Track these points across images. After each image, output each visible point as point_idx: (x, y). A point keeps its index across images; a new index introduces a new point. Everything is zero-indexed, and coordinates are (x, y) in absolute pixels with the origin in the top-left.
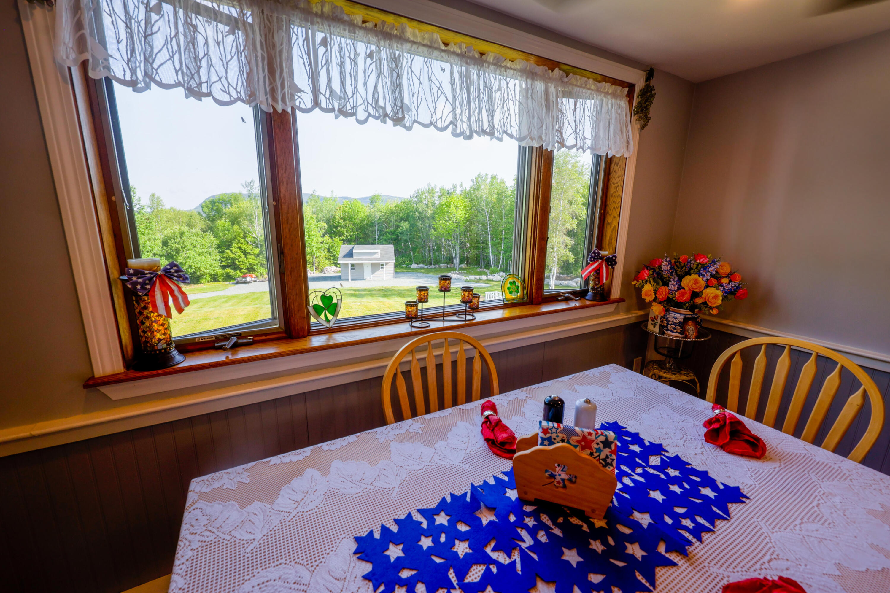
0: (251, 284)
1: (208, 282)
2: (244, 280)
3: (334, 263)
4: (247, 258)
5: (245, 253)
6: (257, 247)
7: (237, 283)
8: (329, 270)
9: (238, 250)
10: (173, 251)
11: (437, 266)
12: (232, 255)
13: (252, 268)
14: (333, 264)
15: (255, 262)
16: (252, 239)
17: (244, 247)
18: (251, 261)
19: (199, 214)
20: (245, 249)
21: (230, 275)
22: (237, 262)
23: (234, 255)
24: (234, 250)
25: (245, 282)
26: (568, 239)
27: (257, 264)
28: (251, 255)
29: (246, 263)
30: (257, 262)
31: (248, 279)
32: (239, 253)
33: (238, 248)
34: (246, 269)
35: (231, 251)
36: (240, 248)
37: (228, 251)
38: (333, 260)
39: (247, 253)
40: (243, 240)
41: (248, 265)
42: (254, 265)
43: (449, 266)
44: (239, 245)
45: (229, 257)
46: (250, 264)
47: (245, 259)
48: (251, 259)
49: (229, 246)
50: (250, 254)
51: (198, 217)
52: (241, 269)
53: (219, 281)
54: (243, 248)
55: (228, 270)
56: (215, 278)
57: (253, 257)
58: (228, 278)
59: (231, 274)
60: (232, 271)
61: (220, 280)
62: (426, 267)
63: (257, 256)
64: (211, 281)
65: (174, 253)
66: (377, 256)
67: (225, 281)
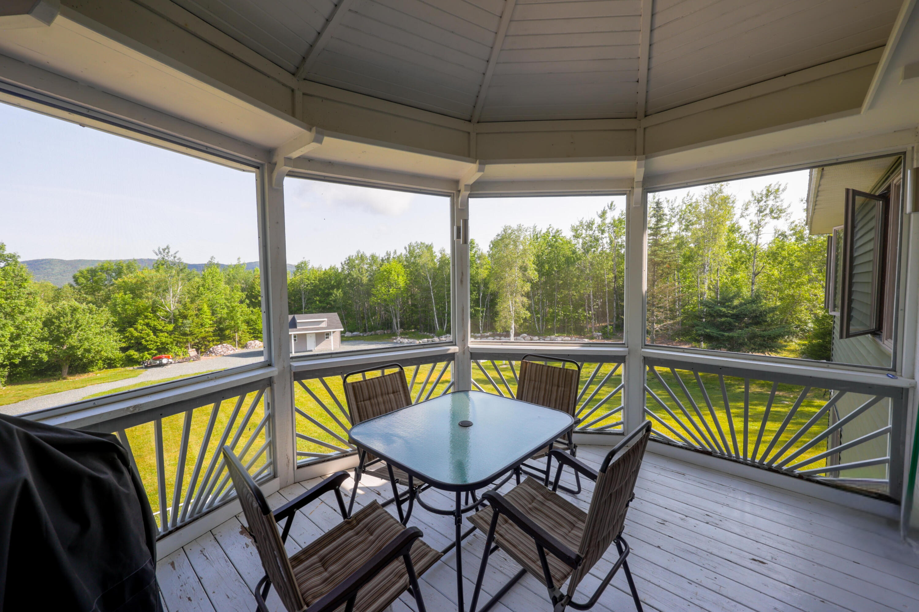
0: (169, 366)
1: (100, 369)
2: (158, 362)
3: (254, 337)
4: (157, 337)
5: (155, 331)
6: (170, 323)
7: (147, 367)
8: (253, 345)
9: (145, 327)
10: (61, 333)
11: (373, 333)
12: (136, 334)
13: (165, 347)
14: (253, 339)
15: (169, 340)
16: (165, 313)
17: (152, 323)
18: (164, 340)
19: (71, 286)
20: (154, 325)
21: (134, 359)
22: (143, 342)
23: (139, 334)
24: (140, 327)
25: (161, 365)
26: (525, 300)
27: (172, 343)
28: (164, 332)
29: (157, 342)
30: (171, 340)
31: (164, 361)
32: (148, 331)
33: (144, 325)
34: (155, 350)
35: (136, 329)
36: (148, 325)
37: (132, 329)
38: (253, 333)
39: (158, 330)
40: (152, 315)
41: (158, 344)
42: (167, 344)
43: (386, 332)
44: (146, 321)
45: (132, 336)
46: (162, 343)
47: (155, 337)
48: (163, 337)
49: (132, 323)
50: (161, 331)
51: (70, 290)
52: (148, 350)
53: (116, 367)
54: (152, 325)
55: (132, 352)
56: (110, 364)
57: (166, 334)
58: (130, 362)
59: (135, 357)
60: (136, 353)
61: (118, 365)
62: (361, 334)
63: (171, 333)
64: (104, 368)
65: (63, 335)
66: (324, 325)
67: (125, 367)
